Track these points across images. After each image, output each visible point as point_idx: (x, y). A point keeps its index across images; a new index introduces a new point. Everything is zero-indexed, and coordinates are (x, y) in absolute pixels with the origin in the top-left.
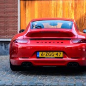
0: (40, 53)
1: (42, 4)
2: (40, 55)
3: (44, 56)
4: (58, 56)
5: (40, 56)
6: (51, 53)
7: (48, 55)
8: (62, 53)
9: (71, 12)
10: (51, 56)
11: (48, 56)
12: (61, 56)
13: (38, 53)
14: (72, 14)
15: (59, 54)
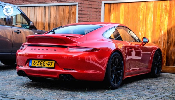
0: (33, 61)
1: (129, 7)
2: (32, 63)
3: (36, 65)
4: (50, 66)
5: (32, 65)
6: (43, 61)
7: (39, 64)
8: (54, 62)
9: (165, 16)
10: (43, 66)
11: (40, 66)
12: (53, 66)
13: (30, 61)
14: (165, 18)
15: (50, 63)
